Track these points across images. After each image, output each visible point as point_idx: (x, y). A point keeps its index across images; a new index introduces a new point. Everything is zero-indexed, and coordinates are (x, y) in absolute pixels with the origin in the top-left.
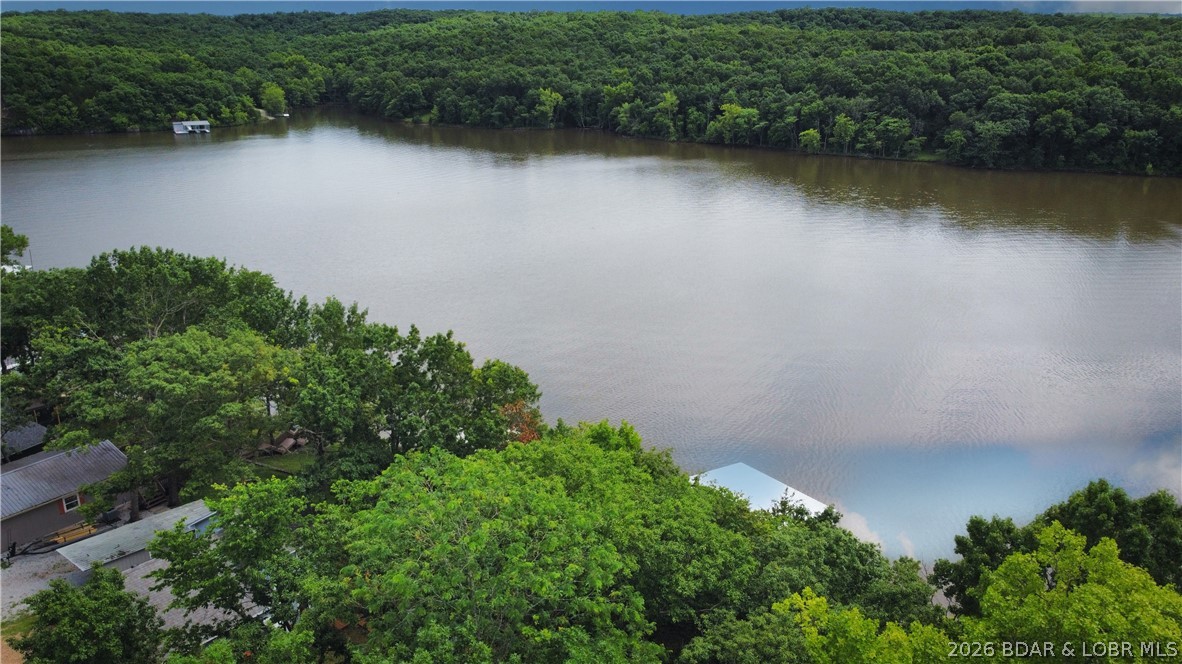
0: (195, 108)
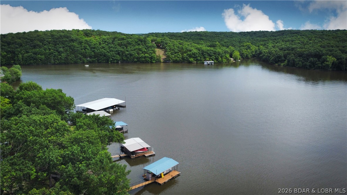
0: (212, 57)
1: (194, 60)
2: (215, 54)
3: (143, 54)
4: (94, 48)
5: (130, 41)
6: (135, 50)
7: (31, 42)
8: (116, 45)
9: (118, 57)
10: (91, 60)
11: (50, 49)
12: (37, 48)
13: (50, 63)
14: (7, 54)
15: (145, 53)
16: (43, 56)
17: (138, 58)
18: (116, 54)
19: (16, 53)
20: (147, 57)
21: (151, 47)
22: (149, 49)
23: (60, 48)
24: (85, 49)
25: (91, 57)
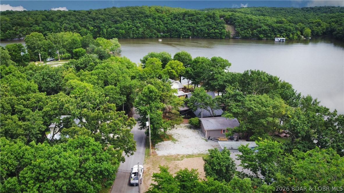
0: (282, 34)
1: (264, 36)
2: (286, 31)
3: (213, 30)
4: (167, 24)
5: (199, 17)
6: (205, 26)
7: (112, 18)
8: (186, 21)
9: (190, 33)
10: (164, 35)
11: (129, 25)
12: (118, 23)
13: (129, 37)
14: (94, 28)
15: (215, 29)
16: (124, 31)
17: (208, 34)
18: (188, 29)
19: (102, 27)
20: (218, 33)
21: (220, 23)
22: (219, 25)
23: (137, 23)
24: (158, 25)
25: (164, 32)
